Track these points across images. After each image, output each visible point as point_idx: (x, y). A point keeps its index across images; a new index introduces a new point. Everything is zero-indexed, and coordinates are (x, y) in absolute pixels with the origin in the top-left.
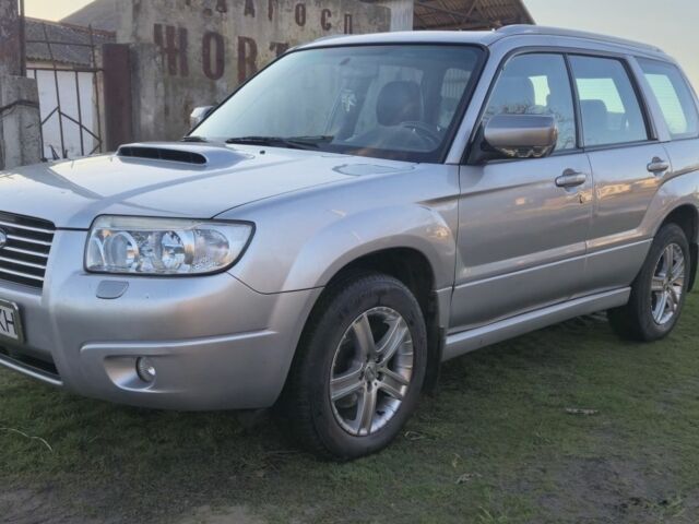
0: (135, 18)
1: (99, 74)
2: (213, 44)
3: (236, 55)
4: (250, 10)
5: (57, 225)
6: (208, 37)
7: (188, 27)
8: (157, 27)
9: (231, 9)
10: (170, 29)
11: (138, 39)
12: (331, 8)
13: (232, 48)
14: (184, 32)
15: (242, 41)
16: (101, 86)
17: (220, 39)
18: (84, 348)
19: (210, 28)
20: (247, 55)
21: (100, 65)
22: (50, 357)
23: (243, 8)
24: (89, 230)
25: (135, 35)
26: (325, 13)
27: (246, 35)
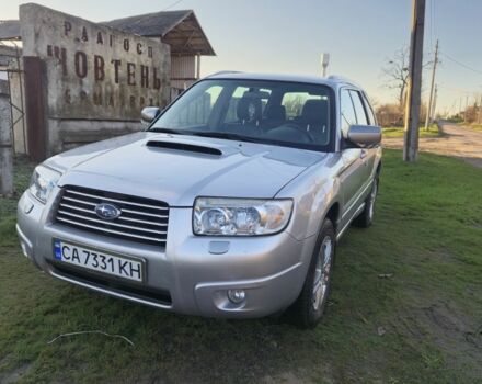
0: (36, 41)
1: (22, 75)
2: (81, 58)
3: (93, 65)
4: (100, 41)
5: (170, 204)
6: (78, 54)
7: (67, 47)
8: (49, 47)
9: (90, 39)
10: (56, 48)
11: (38, 53)
12: (141, 42)
13: (91, 61)
14: (64, 50)
15: (97, 57)
16: (23, 81)
17: (84, 56)
18: (198, 286)
19: (79, 49)
20: (99, 65)
21: (22, 68)
22: (168, 292)
23: (96, 40)
24: (193, 207)
25: (36, 50)
26: (139, 45)
27: (98, 54)
